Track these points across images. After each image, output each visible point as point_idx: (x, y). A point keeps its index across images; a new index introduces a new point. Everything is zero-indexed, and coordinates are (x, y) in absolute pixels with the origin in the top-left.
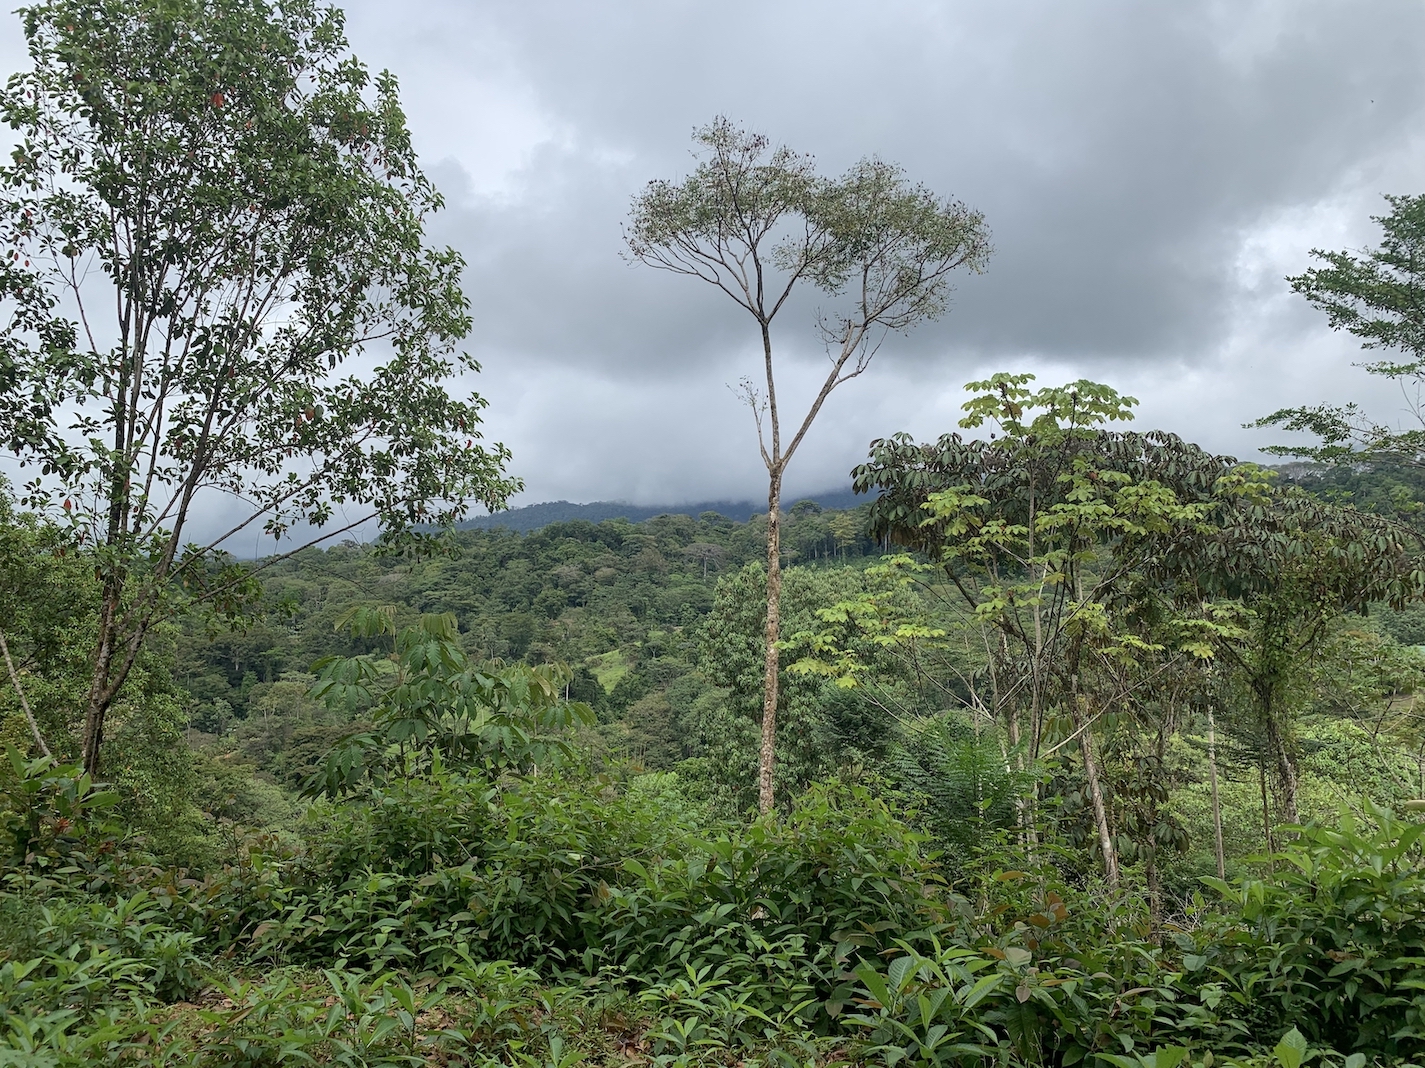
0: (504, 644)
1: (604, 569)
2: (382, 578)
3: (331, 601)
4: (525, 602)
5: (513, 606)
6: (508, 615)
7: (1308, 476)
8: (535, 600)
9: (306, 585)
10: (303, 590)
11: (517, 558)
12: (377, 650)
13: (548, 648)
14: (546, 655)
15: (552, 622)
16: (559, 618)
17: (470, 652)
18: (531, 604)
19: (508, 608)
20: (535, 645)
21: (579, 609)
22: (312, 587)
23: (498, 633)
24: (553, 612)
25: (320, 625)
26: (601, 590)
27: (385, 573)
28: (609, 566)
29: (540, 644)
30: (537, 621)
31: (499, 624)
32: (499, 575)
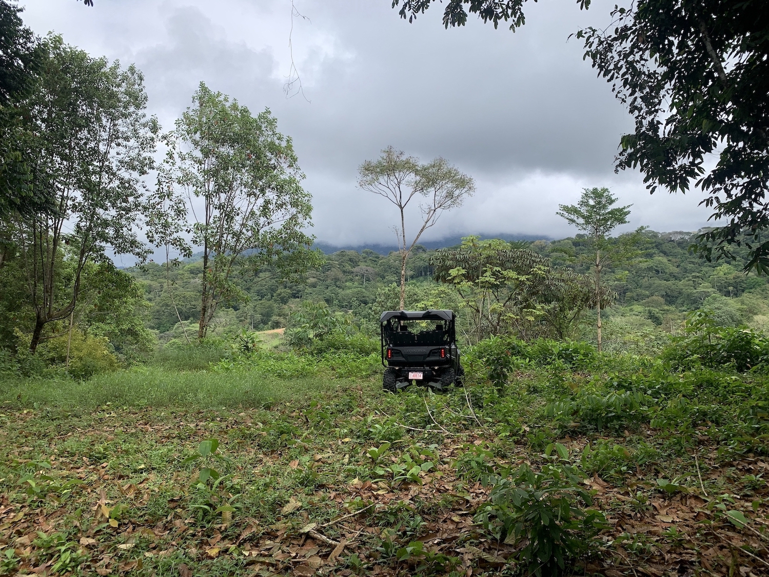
0: (258, 317)
1: (311, 279)
2: (192, 280)
3: (165, 292)
4: (269, 296)
5: (262, 297)
6: (261, 302)
7: (682, 239)
8: (275, 294)
9: (152, 283)
10: (150, 286)
11: (265, 272)
12: (192, 319)
13: (281, 320)
14: (280, 323)
15: (284, 306)
16: (288, 304)
17: (241, 321)
18: (272, 296)
19: (260, 298)
20: (275, 318)
21: (298, 299)
22: (155, 284)
23: (255, 311)
24: (284, 301)
25: (161, 305)
26: (309, 290)
27: (194, 278)
28: (314, 277)
29: (278, 318)
30: (276, 305)
31: (256, 306)
32: (255, 280)
